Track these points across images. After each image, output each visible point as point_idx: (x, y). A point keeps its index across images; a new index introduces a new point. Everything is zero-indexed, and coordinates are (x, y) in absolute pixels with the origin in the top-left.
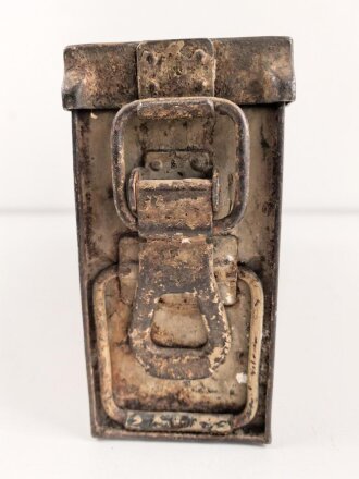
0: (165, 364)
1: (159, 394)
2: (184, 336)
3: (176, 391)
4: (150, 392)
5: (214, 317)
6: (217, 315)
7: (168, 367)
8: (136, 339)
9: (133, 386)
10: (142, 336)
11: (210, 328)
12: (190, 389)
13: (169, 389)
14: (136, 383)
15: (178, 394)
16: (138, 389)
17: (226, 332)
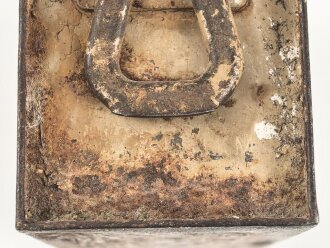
0: (142, 94)
1: (131, 164)
2: (172, 63)
3: (159, 159)
4: (117, 162)
5: (217, 12)
6: (221, 9)
7: (149, 98)
8: (97, 57)
9: (89, 152)
10: (109, 51)
11: (212, 32)
12: (181, 156)
13: (148, 156)
14: (94, 147)
15: (161, 165)
16: (96, 157)
17: (234, 38)
